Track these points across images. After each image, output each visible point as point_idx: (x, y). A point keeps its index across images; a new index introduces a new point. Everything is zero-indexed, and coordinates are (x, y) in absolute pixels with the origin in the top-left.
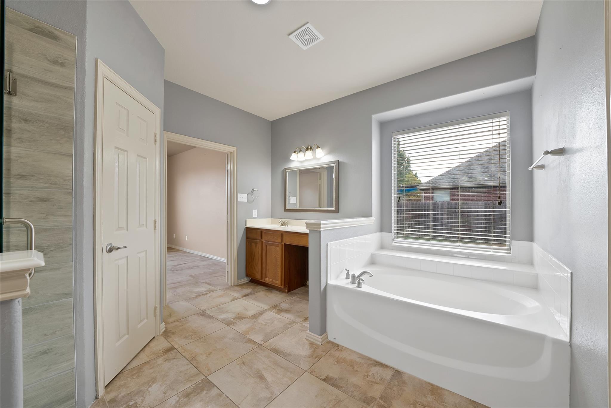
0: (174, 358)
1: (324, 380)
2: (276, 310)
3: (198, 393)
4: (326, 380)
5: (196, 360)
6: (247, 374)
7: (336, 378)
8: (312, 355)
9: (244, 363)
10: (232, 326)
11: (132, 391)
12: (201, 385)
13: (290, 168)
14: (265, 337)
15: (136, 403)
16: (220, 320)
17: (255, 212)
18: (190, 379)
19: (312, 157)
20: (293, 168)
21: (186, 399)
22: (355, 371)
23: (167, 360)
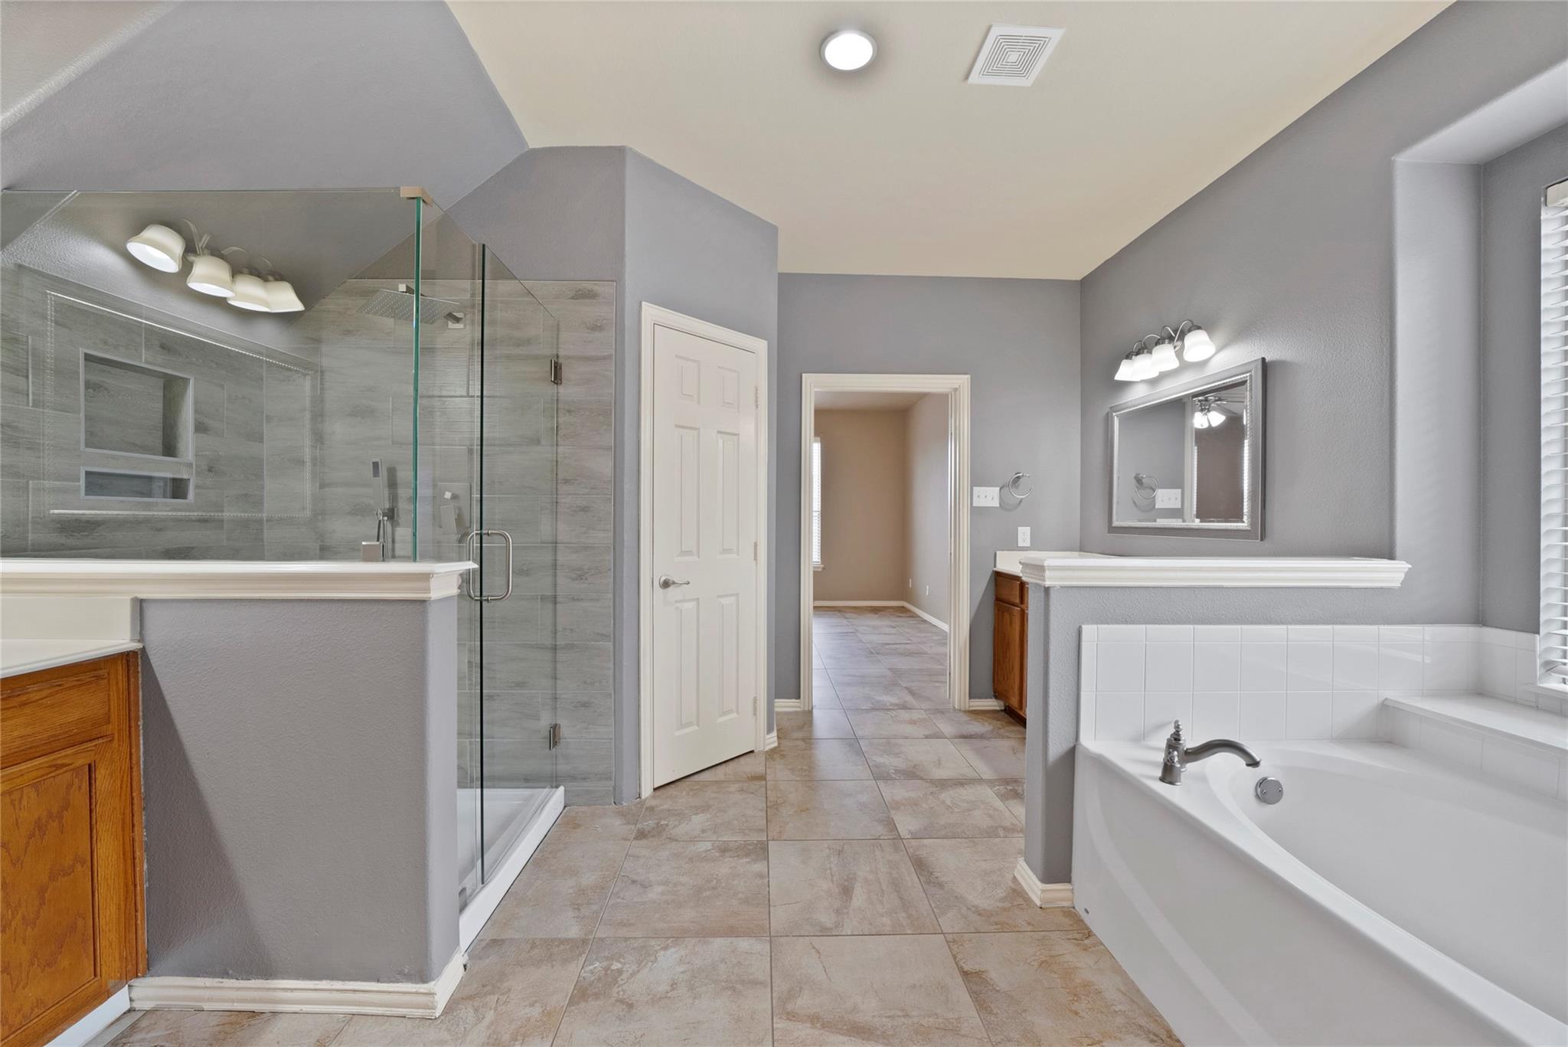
0: (753, 793)
1: (965, 974)
2: (1007, 789)
3: (738, 856)
4: (972, 978)
5: (777, 809)
6: (829, 871)
7: (998, 989)
8: (992, 915)
9: (840, 852)
10: (881, 784)
11: (675, 808)
12: (751, 847)
13: (1124, 406)
14: (925, 830)
15: (667, 825)
16: (871, 764)
17: (1024, 535)
18: (746, 831)
19: (1174, 364)
20: (1129, 404)
21: (717, 854)
22: (1071, 1011)
23: (742, 790)
